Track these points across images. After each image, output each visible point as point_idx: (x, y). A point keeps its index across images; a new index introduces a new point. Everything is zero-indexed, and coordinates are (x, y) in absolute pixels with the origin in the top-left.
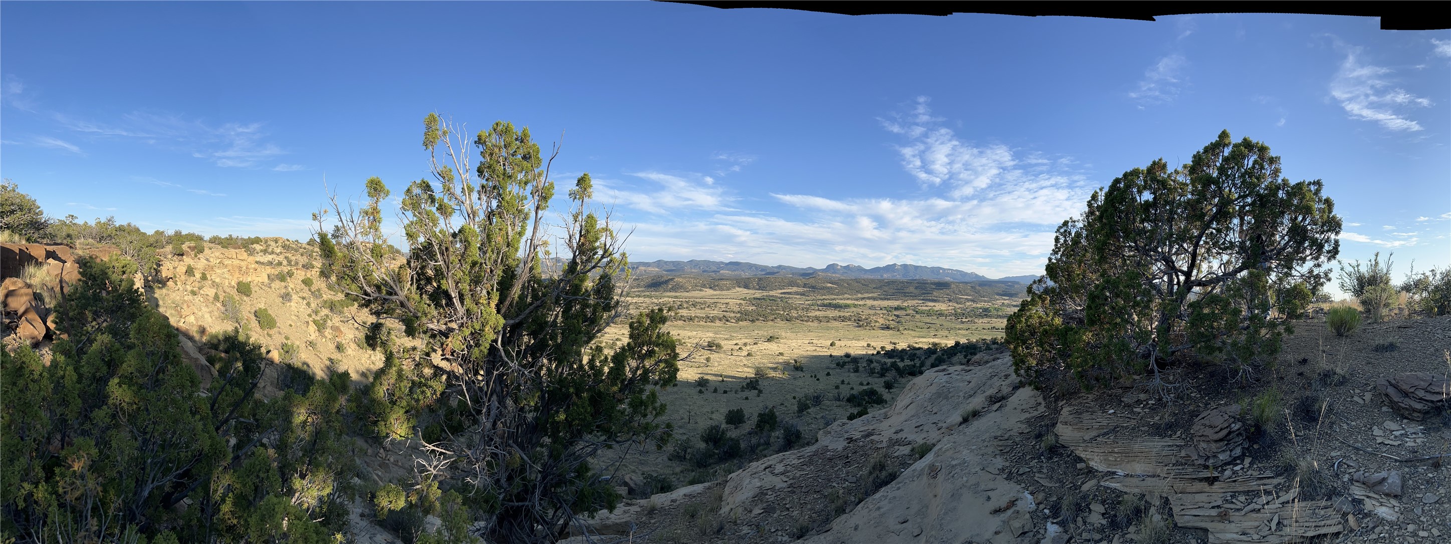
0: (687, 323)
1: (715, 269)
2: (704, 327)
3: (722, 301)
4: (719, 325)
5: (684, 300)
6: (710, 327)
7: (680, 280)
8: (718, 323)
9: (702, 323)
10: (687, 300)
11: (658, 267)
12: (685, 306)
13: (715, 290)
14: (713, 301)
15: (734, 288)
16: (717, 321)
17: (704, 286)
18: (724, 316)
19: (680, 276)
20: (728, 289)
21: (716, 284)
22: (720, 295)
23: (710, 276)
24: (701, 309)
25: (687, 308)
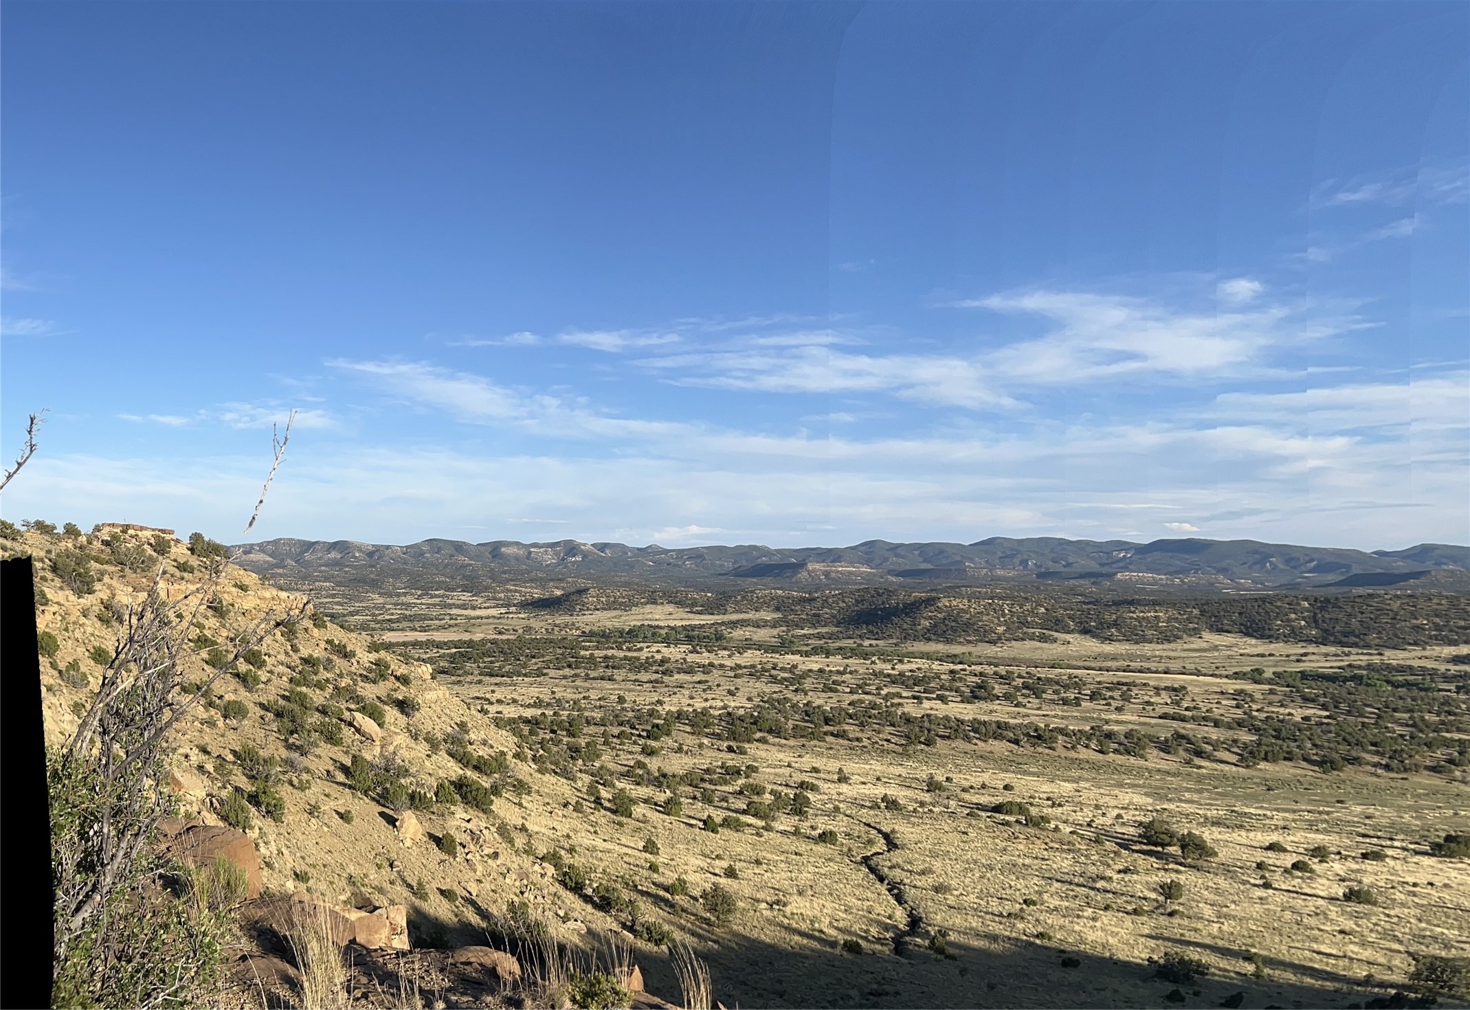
0: (1027, 749)
1: (1093, 566)
2: (1095, 767)
3: (1152, 679)
4: (1163, 765)
5: (990, 670)
6: (1129, 770)
7: (959, 603)
8: (1155, 759)
9: (1083, 753)
10: (1002, 670)
11: (868, 562)
12: (998, 689)
13: (1110, 639)
14: (1107, 677)
15: (1196, 632)
16: (1153, 754)
17: (1058, 625)
18: (1179, 736)
19: (953, 591)
20: (1167, 637)
21: (1110, 617)
22: (1132, 657)
23: (1073, 591)
24: (1065, 702)
25: (1007, 697)
